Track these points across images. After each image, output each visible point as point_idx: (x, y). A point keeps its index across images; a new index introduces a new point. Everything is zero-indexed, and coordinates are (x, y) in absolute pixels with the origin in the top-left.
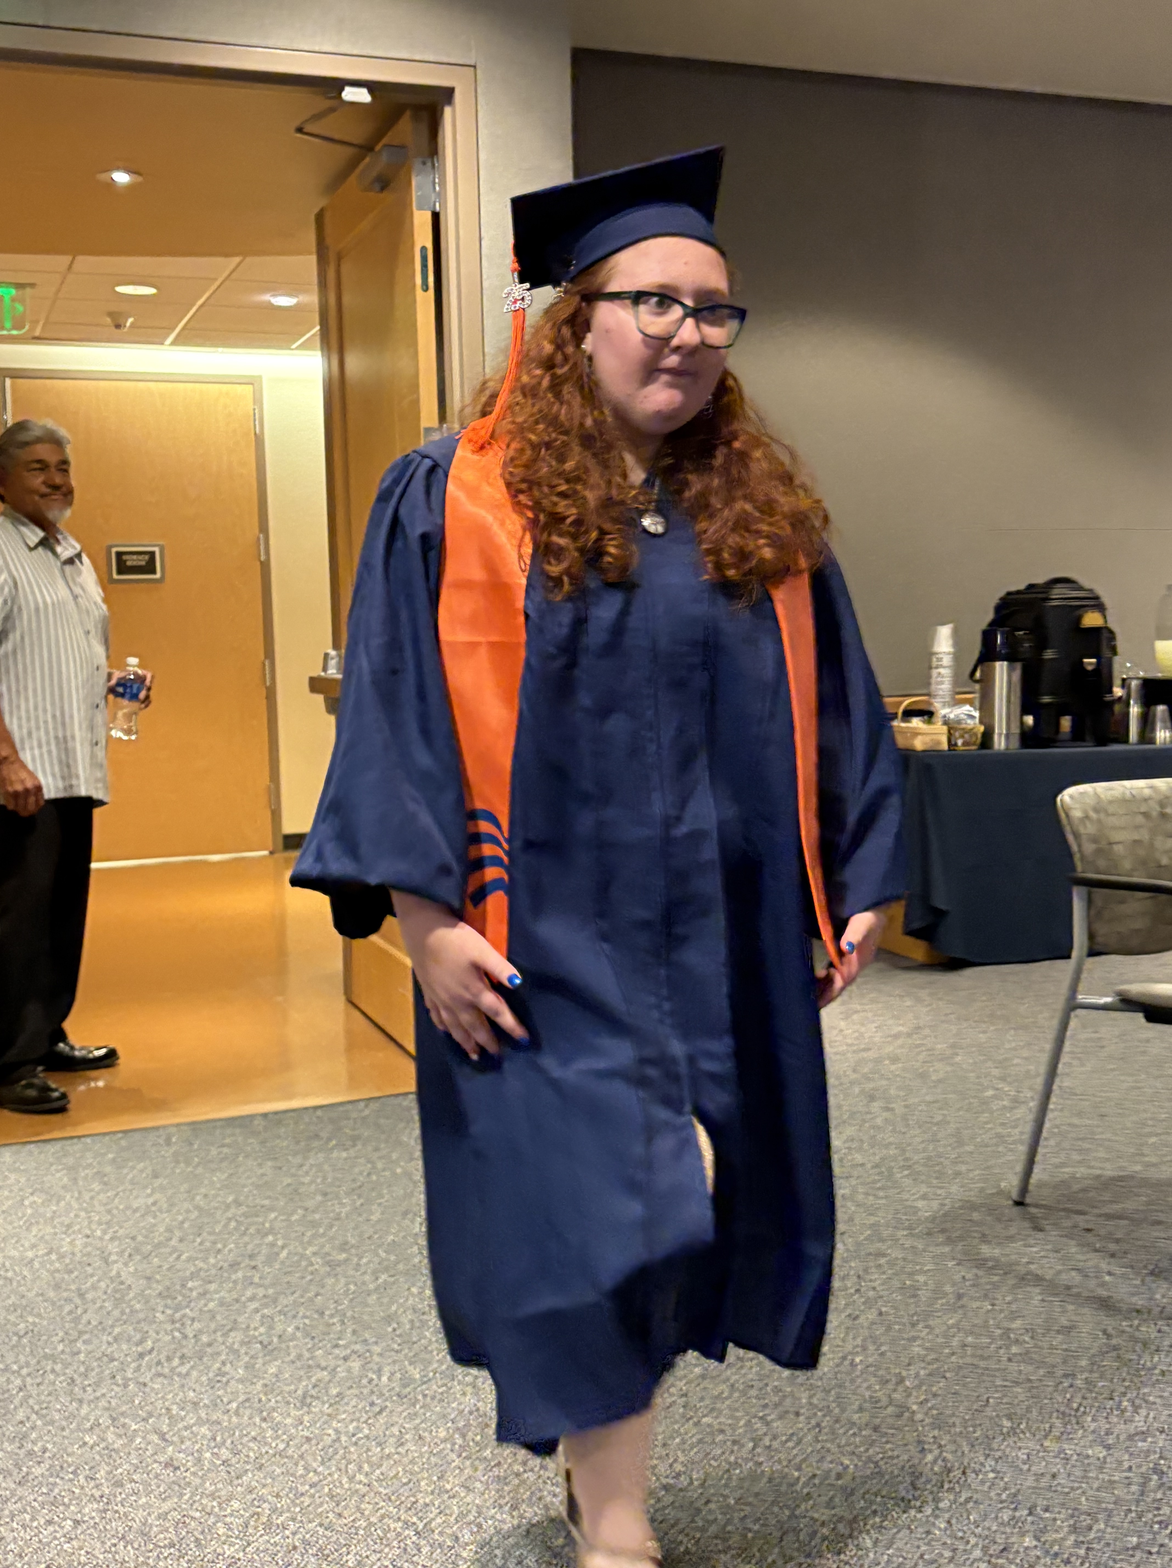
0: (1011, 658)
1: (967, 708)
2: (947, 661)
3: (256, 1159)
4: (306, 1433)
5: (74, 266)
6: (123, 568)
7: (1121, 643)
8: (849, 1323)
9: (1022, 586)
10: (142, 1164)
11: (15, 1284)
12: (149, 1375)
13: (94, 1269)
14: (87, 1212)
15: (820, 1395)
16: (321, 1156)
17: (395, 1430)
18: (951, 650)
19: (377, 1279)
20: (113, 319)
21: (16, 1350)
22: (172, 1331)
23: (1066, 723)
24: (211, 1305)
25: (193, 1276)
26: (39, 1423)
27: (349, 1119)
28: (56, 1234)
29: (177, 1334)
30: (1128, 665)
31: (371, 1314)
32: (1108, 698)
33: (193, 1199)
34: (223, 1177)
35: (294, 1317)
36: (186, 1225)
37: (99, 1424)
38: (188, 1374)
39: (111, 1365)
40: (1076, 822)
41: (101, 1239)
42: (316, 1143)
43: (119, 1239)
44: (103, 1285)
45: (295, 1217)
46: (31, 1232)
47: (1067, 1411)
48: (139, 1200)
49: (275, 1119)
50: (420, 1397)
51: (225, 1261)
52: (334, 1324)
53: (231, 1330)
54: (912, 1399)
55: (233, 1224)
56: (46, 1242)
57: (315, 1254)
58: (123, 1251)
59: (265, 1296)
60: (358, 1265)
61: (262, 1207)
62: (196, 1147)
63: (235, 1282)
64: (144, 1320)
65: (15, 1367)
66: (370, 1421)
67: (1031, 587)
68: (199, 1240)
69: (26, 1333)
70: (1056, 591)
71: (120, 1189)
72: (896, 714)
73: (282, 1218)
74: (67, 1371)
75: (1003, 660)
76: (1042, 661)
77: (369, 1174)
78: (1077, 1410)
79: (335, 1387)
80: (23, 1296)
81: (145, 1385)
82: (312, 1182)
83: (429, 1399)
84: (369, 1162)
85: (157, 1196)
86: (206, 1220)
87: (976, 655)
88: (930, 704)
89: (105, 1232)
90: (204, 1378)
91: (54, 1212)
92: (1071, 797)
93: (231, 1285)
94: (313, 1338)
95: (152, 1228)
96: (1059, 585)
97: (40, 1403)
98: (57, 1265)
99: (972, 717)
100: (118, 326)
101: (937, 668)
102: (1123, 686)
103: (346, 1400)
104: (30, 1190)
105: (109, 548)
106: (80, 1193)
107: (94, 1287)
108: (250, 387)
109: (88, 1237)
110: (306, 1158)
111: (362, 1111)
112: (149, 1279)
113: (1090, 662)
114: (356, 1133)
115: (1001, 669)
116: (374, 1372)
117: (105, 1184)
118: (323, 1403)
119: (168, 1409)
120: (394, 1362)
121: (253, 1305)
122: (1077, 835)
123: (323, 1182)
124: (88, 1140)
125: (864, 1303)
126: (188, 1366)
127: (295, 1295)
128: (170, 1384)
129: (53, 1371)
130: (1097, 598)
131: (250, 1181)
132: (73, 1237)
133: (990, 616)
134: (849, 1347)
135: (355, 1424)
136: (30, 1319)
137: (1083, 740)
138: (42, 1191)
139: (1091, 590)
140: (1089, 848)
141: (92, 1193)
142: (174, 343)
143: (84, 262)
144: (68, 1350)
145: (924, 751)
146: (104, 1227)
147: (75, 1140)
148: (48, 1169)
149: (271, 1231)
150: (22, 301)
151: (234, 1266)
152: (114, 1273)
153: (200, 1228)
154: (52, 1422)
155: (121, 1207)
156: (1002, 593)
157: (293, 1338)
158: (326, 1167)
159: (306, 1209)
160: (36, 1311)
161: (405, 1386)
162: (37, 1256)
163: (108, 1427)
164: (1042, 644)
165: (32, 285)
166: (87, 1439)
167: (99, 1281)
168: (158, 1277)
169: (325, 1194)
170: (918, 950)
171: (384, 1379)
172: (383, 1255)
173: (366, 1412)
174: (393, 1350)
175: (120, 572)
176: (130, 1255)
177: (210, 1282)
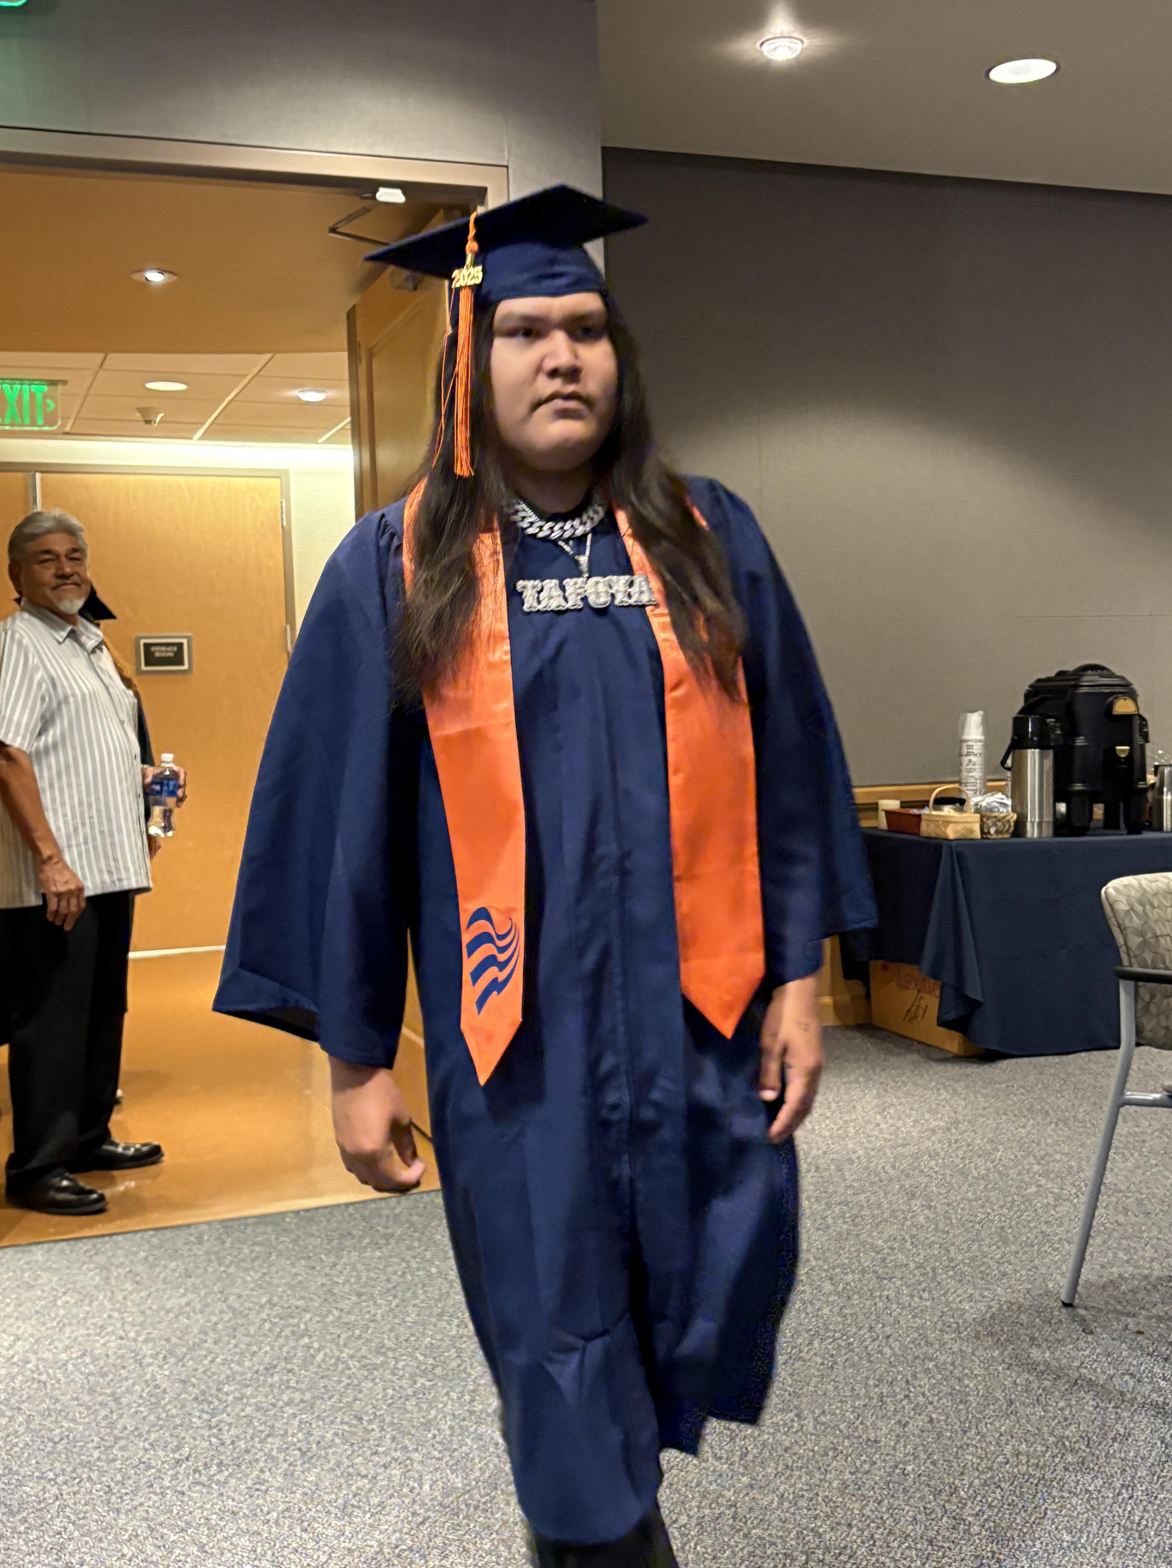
0: (1042, 746)
1: (999, 796)
2: (977, 748)
3: (288, 1258)
4: (347, 1545)
5: (106, 362)
6: (151, 660)
7: (1152, 730)
8: (898, 1430)
9: (1052, 674)
10: (174, 1263)
11: (49, 1387)
12: (187, 1483)
13: (129, 1372)
14: (119, 1311)
15: (872, 1505)
16: (354, 1254)
17: (439, 1541)
18: (982, 738)
19: (415, 1383)
20: (143, 415)
21: (51, 1457)
22: (209, 1437)
23: (1099, 811)
24: (248, 1409)
25: (230, 1379)
26: (76, 1534)
27: (380, 1216)
28: (89, 1335)
29: (214, 1440)
30: (1160, 752)
31: (411, 1420)
32: (1141, 785)
33: (226, 1299)
34: (256, 1277)
35: (332, 1422)
36: (220, 1327)
37: (137, 1536)
38: (226, 1482)
39: (149, 1473)
40: (1122, 914)
41: (135, 1340)
42: (348, 1242)
43: (153, 1340)
44: (138, 1388)
45: (330, 1318)
46: (65, 1333)
47: (1128, 1524)
48: (174, 1300)
49: (308, 1216)
50: (463, 1507)
51: (260, 1364)
52: (373, 1430)
53: (268, 1436)
54: (967, 1510)
55: (267, 1325)
56: (80, 1344)
57: (352, 1357)
58: (157, 1354)
59: (302, 1401)
60: (396, 1368)
61: (297, 1308)
62: (228, 1245)
63: (271, 1386)
64: (181, 1425)
65: (51, 1475)
66: (412, 1532)
67: (1061, 673)
68: (233, 1342)
69: (62, 1439)
70: (1085, 678)
71: (153, 1289)
72: (928, 801)
73: (318, 1319)
74: (104, 1479)
75: (1035, 748)
76: (1073, 747)
77: (404, 1274)
78: (1139, 1524)
79: (376, 1496)
80: (57, 1401)
81: (183, 1493)
82: (347, 1281)
83: (472, 1509)
84: (403, 1260)
85: (190, 1296)
86: (240, 1322)
87: (1008, 742)
88: (960, 791)
89: (138, 1334)
90: (243, 1487)
91: (88, 1313)
92: (1116, 889)
93: (268, 1389)
94: (352, 1444)
95: (186, 1330)
96: (1090, 672)
97: (76, 1513)
98: (91, 1367)
99: (1005, 805)
100: (148, 422)
101: (968, 754)
102: (1156, 774)
103: (387, 1509)
104: (63, 1290)
105: (138, 640)
106: (113, 1293)
107: (128, 1391)
108: (278, 480)
109: (122, 1338)
110: (340, 1258)
111: (394, 1208)
112: (184, 1382)
113: (1122, 750)
114: (389, 1231)
115: (1032, 756)
116: (415, 1481)
117: (138, 1283)
118: (365, 1513)
119: (207, 1519)
120: (436, 1470)
121: (289, 1410)
122: (1122, 930)
123: (357, 1282)
124: (120, 1238)
125: (913, 1409)
126: (226, 1473)
127: (333, 1400)
128: (208, 1493)
129: (89, 1479)
130: (1128, 685)
131: (284, 1281)
132: (107, 1338)
133: (1020, 704)
134: (899, 1455)
135: (397, 1534)
136: (65, 1424)
137: (1117, 827)
138: (74, 1290)
139: (1122, 678)
140: (1135, 941)
141: (126, 1293)
142: (201, 438)
143: (116, 360)
144: (103, 1457)
145: (956, 840)
146: (137, 1328)
147: (107, 1239)
148: (80, 1268)
149: (306, 1333)
150: (54, 398)
151: (270, 1369)
152: (148, 1377)
153: (235, 1329)
154: (89, 1533)
155: (155, 1307)
156: (1032, 680)
157: (332, 1444)
158: (359, 1266)
159: (342, 1310)
160: (70, 1417)
161: (447, 1495)
162: (71, 1358)
163: (146, 1538)
164: (1072, 732)
165: (64, 382)
166: (125, 1550)
167: (134, 1384)
168: (193, 1380)
169: (359, 1295)
170: (952, 1042)
171: (426, 1487)
172: (421, 1358)
173: (409, 1523)
174: (434, 1457)
175: (147, 664)
176: (165, 1358)
177: (247, 1386)
